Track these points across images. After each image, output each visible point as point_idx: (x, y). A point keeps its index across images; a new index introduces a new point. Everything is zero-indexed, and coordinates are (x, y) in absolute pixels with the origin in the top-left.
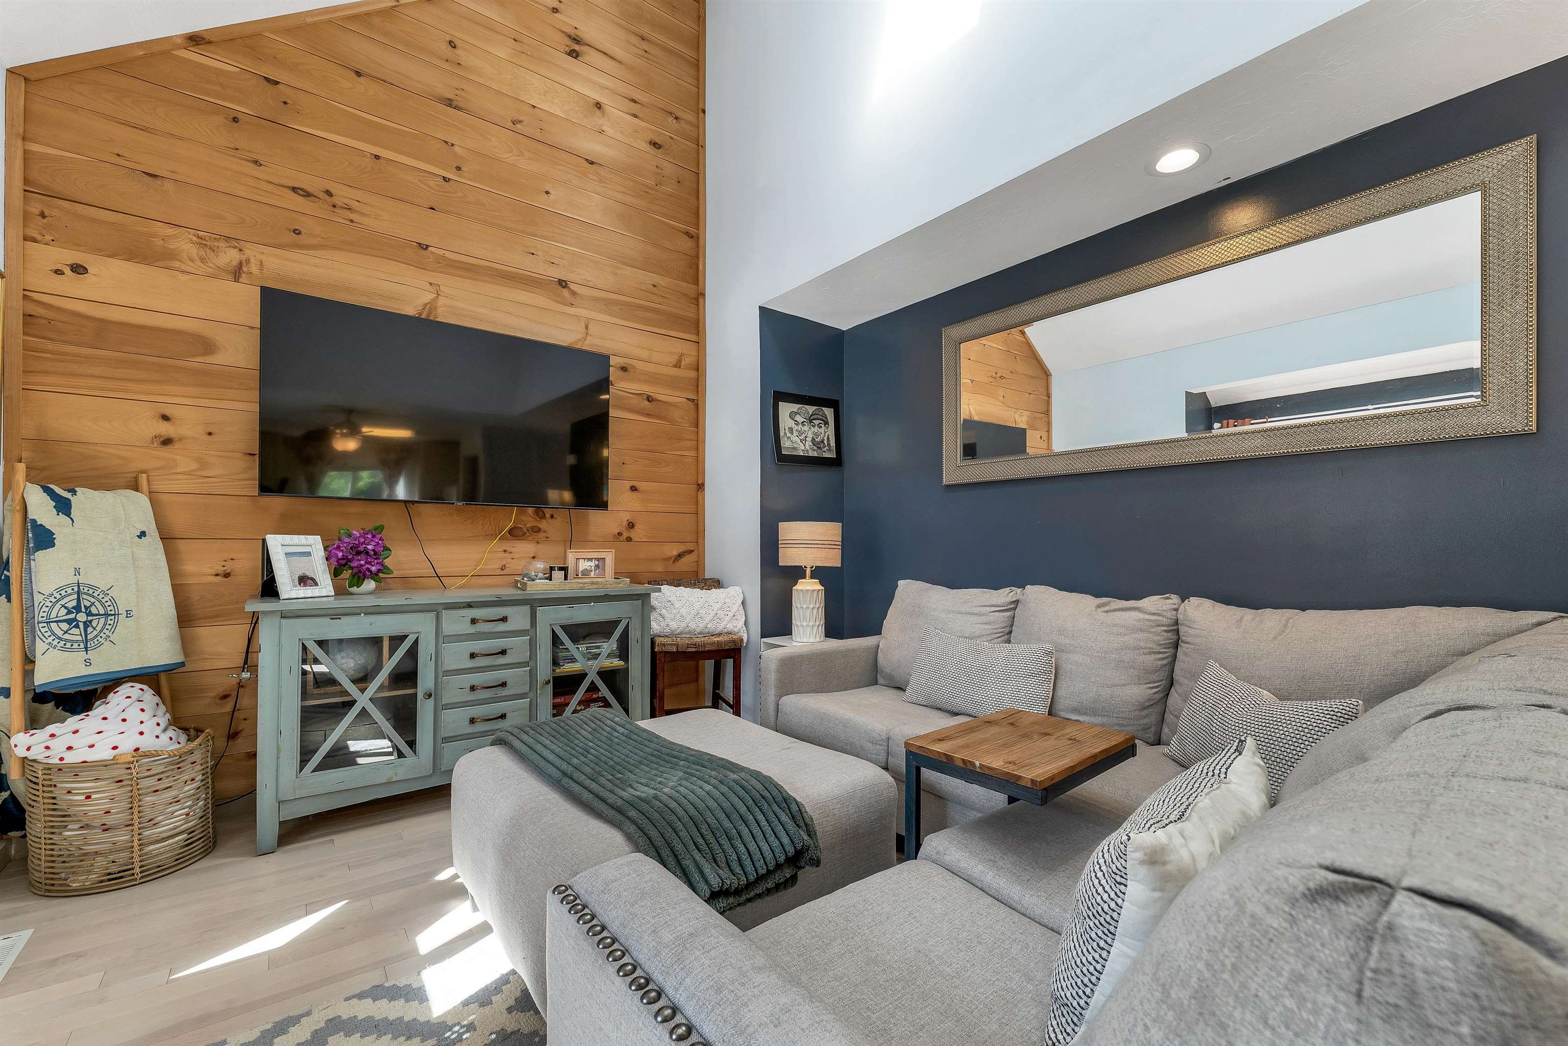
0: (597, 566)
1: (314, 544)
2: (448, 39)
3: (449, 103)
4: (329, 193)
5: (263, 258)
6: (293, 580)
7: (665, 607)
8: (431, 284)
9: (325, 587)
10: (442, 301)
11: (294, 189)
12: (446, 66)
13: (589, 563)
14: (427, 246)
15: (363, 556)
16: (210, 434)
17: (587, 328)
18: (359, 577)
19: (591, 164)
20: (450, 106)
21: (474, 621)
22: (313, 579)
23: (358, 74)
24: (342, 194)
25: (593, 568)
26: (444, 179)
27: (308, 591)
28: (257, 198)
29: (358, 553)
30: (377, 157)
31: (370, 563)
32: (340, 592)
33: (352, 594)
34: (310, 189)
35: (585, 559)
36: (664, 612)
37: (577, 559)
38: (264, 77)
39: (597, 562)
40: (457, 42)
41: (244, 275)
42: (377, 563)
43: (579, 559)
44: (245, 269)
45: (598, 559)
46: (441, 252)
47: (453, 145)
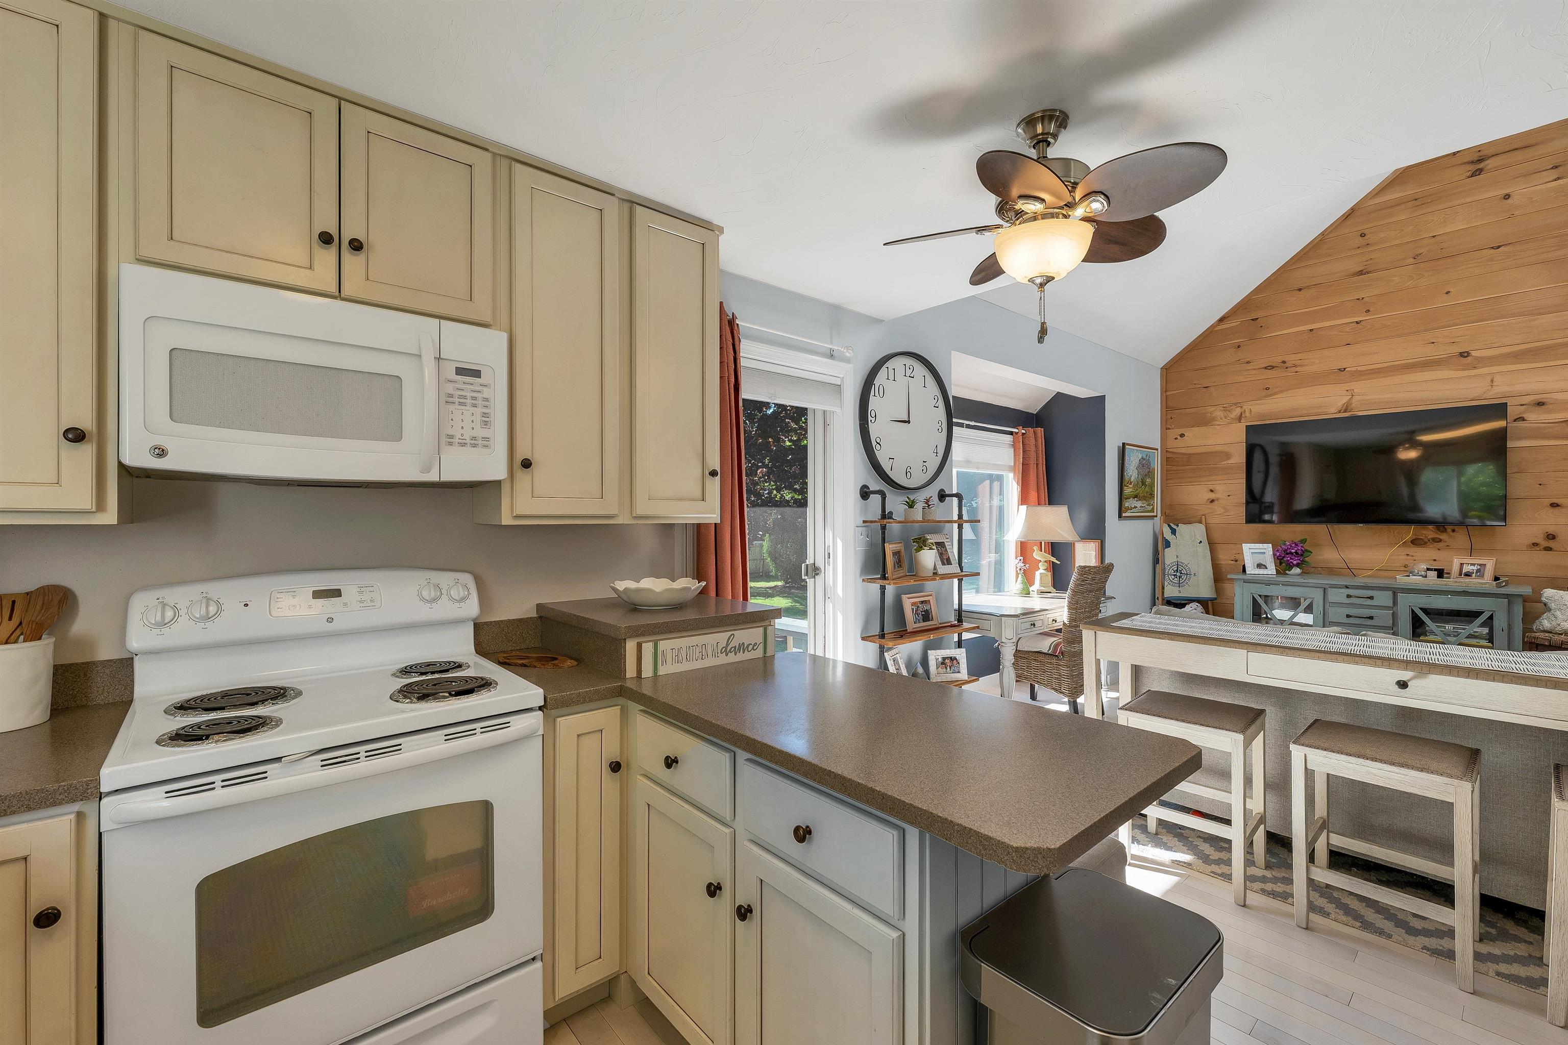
0: (1478, 571)
1: (1268, 548)
2: (1359, 234)
3: (1361, 273)
4: (1284, 362)
5: (1251, 407)
6: (1254, 566)
7: (1560, 609)
8: (1347, 390)
9: (1271, 570)
10: (1356, 398)
11: (1266, 368)
12: (1359, 251)
13: (1472, 567)
14: (1345, 369)
15: (1290, 555)
16: (1229, 496)
17: (1492, 381)
18: (1290, 566)
19: (1498, 248)
20: (1361, 274)
21: (1349, 596)
22: (1264, 565)
23: (1300, 290)
24: (1291, 359)
25: (1475, 571)
26: (1357, 323)
27: (1261, 571)
28: (1249, 379)
29: (1287, 554)
30: (1311, 330)
31: (1293, 559)
32: (1278, 572)
33: (1287, 574)
34: (1274, 365)
35: (1468, 564)
36: (1558, 613)
37: (1461, 564)
38: (1252, 319)
39: (1479, 567)
40: (1365, 232)
41: (1243, 419)
42: (1297, 559)
43: (1464, 564)
44: (1243, 415)
45: (1480, 565)
46: (1354, 369)
47: (1363, 298)
